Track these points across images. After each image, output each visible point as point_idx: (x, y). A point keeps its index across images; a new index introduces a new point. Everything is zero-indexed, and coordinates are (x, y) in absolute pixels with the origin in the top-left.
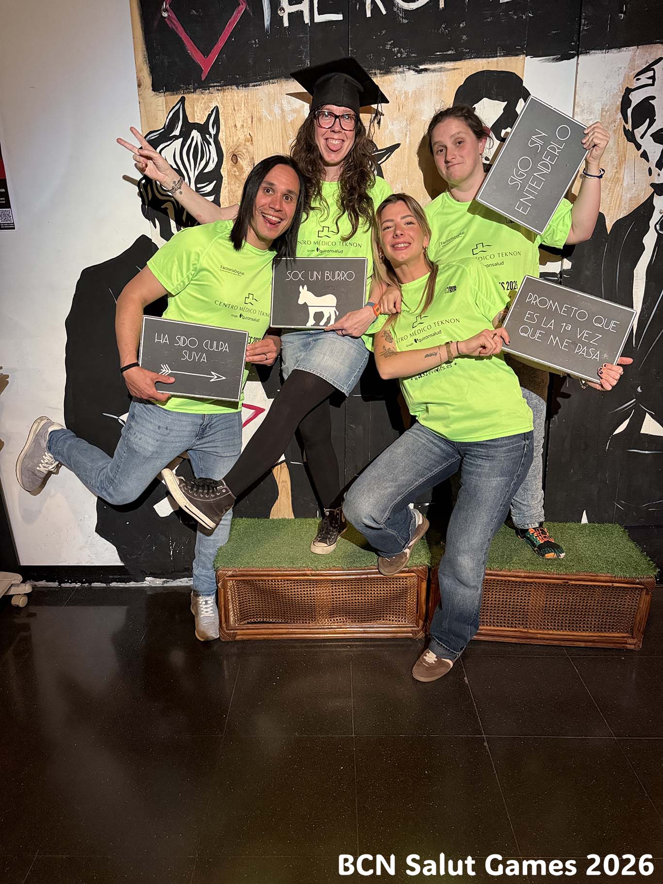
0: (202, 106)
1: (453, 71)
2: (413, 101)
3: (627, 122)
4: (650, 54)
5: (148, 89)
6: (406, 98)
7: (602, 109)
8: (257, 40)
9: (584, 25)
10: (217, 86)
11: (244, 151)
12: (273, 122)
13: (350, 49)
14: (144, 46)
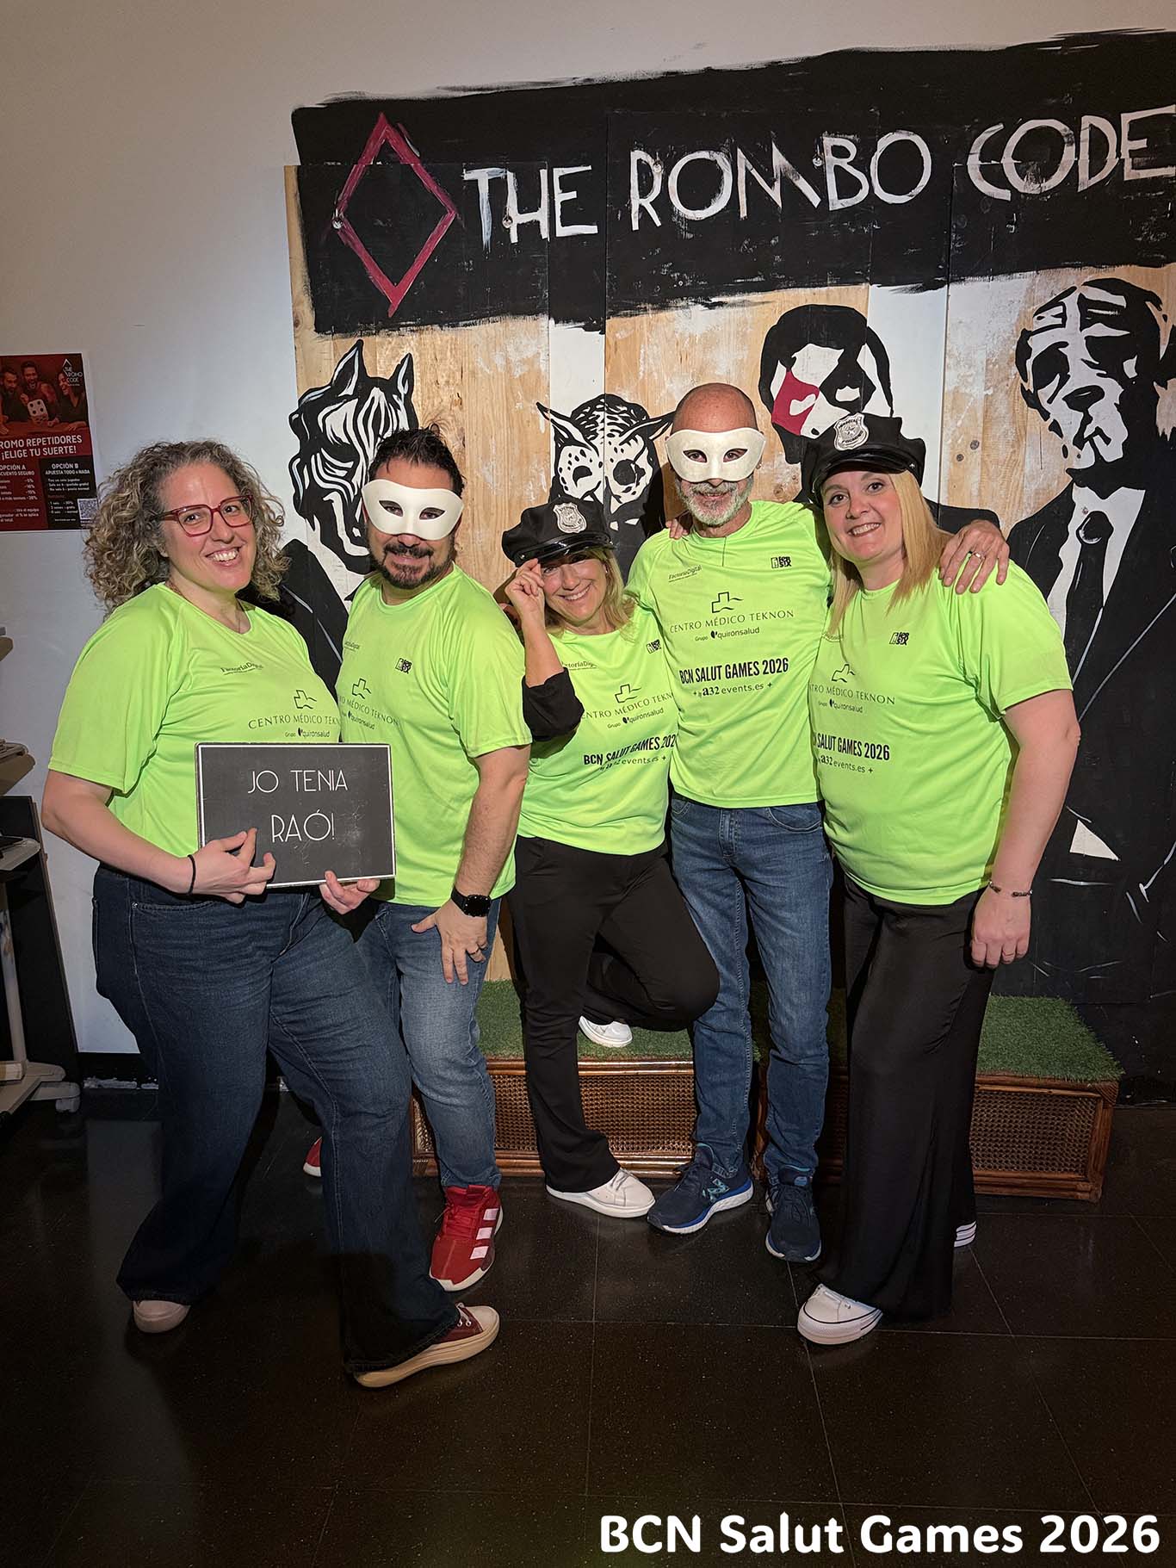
0: (387, 352)
1: (761, 305)
2: (701, 349)
3: (1026, 380)
4: (1057, 282)
5: (309, 329)
6: (692, 344)
7: (987, 360)
8: (471, 262)
9: (955, 242)
10: (410, 325)
11: (450, 418)
12: (493, 378)
13: (608, 274)
14: (305, 269)
